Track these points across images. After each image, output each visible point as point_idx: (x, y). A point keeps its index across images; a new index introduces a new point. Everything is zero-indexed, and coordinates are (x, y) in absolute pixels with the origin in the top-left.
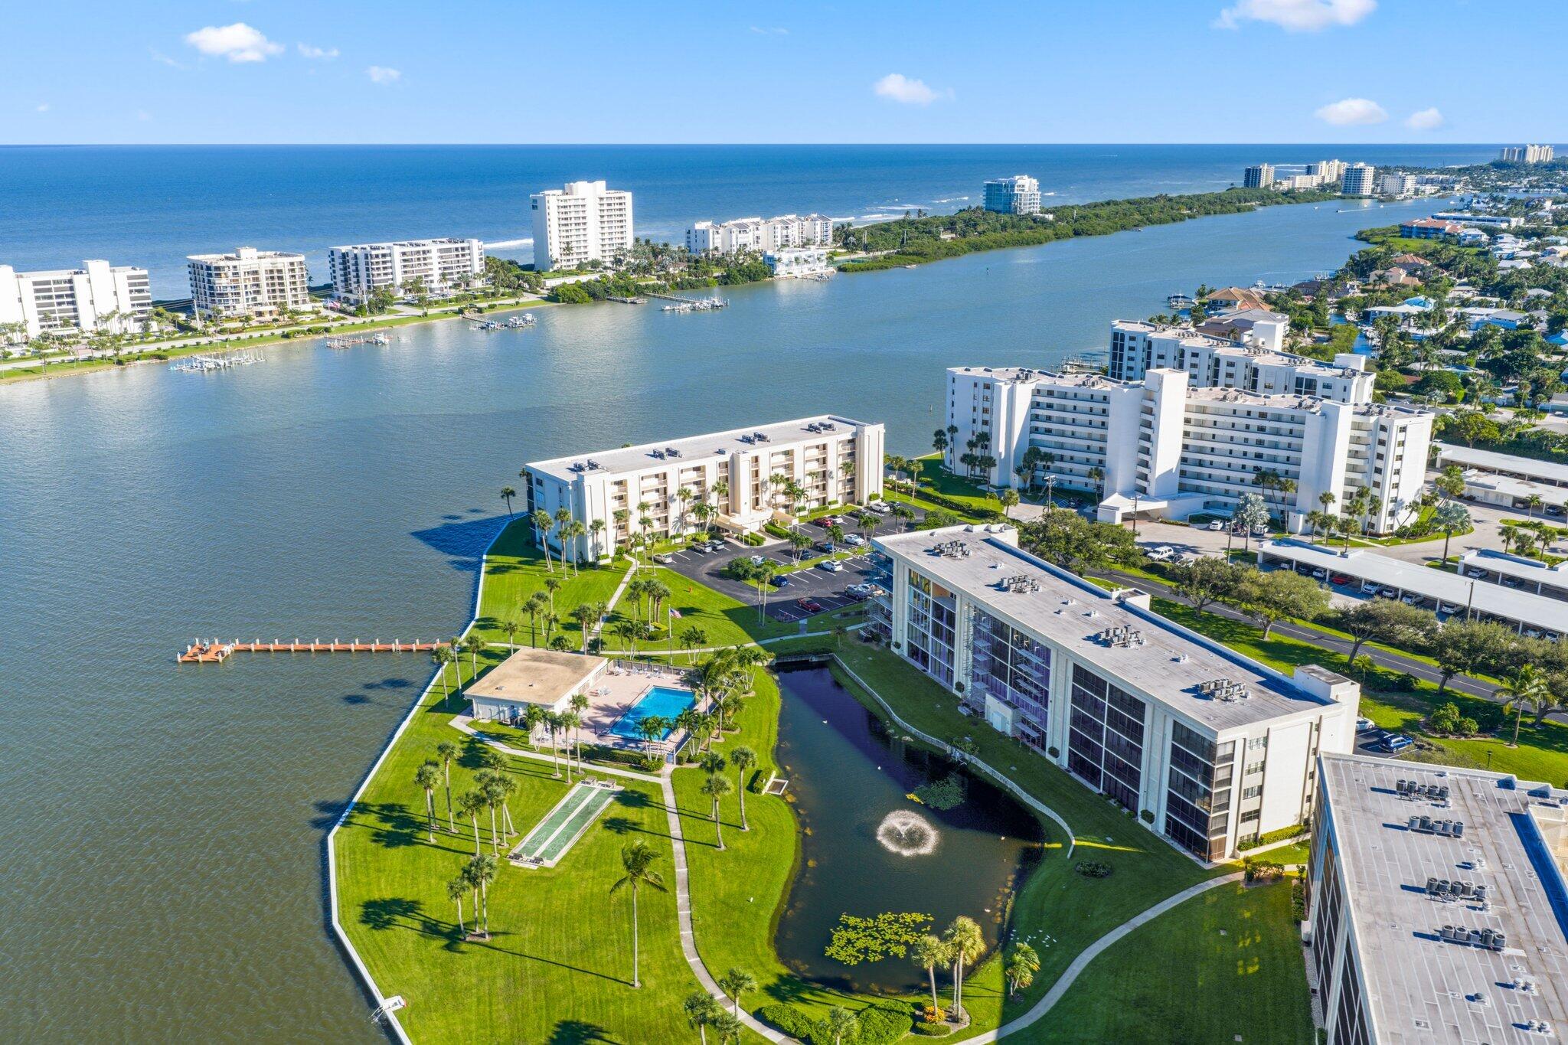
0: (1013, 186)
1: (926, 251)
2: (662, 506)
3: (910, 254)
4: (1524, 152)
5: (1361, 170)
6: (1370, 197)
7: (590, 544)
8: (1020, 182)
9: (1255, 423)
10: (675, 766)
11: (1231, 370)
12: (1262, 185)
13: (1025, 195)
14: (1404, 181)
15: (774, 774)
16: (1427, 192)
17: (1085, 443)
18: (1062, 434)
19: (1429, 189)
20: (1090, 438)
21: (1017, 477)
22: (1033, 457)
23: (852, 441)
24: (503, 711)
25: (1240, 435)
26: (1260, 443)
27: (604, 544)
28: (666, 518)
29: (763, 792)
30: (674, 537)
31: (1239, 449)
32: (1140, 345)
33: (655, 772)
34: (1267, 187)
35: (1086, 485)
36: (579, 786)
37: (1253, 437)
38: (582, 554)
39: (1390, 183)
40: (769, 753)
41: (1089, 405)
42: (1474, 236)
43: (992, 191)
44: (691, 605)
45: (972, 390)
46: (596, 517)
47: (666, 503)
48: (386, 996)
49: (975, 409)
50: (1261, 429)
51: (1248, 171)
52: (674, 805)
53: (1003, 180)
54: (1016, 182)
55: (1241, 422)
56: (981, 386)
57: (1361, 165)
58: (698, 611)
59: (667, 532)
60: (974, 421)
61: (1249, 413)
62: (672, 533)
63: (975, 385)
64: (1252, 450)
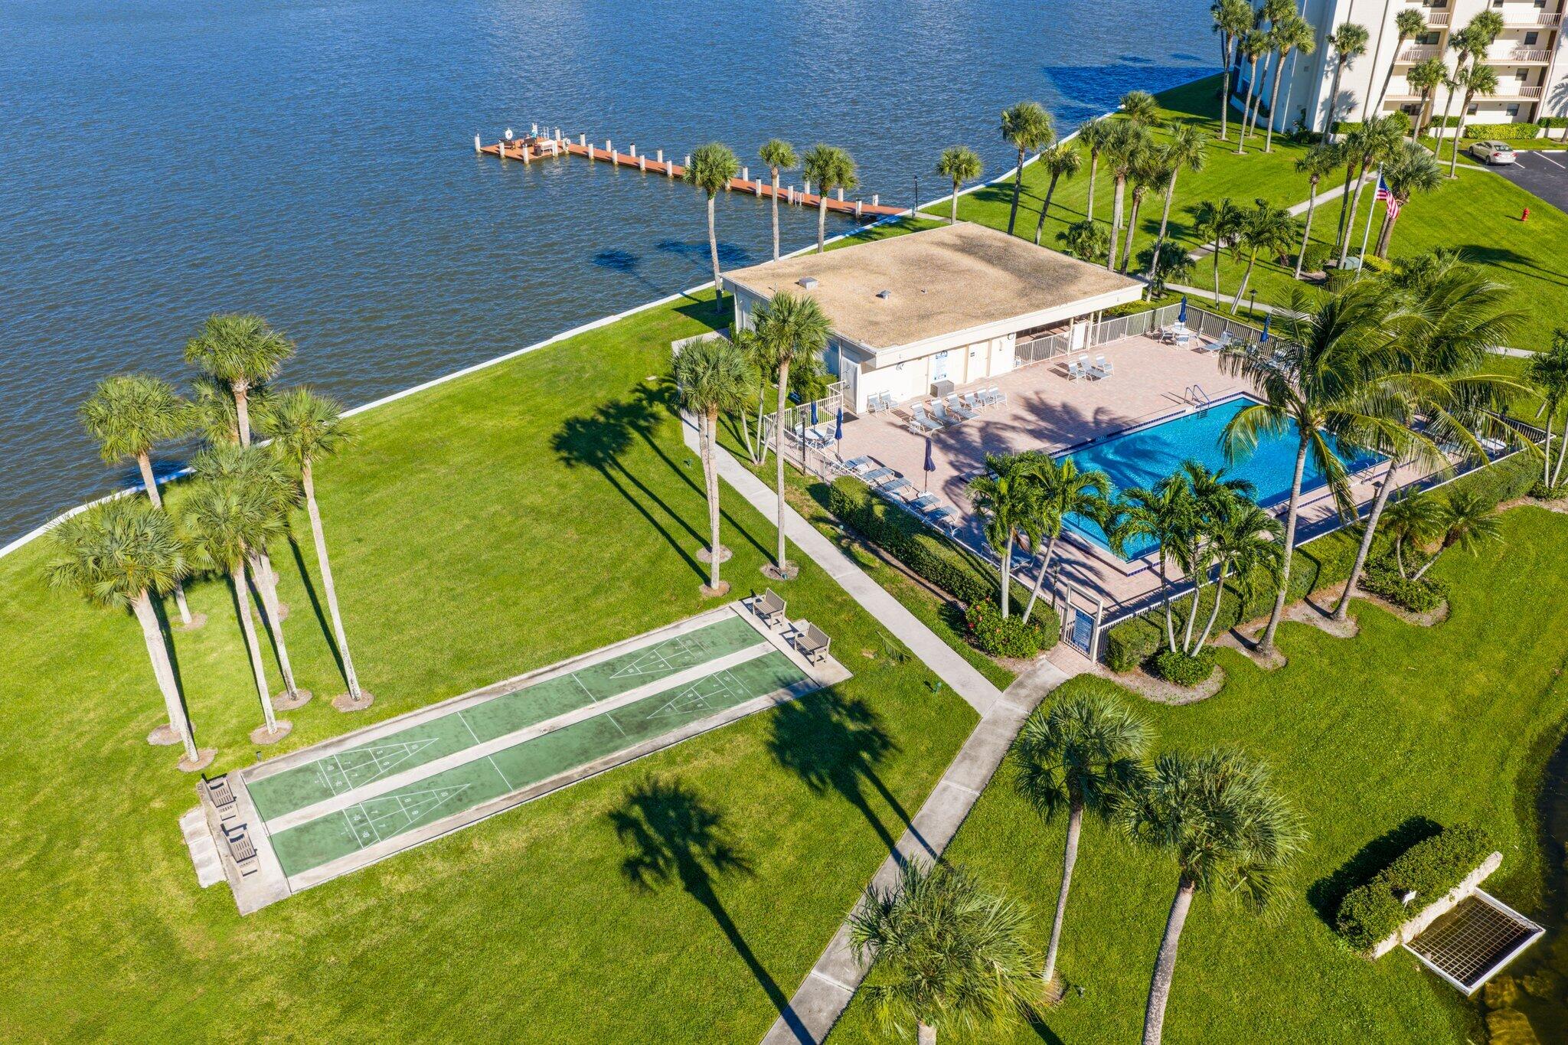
2: (1543, 40)
7: (1325, 91)
10: (1091, 665)
15: (1492, 864)
27: (1359, 97)
28: (1544, 71)
29: (1383, 948)
30: (1548, 123)
33: (1002, 663)
36: (734, 611)
38: (1304, 115)
40: (1519, 753)
44: (1506, 245)
46: (1355, 21)
47: (1553, 34)
52: (937, 838)
58: (1518, 259)
59: (1534, 106)
62: (1544, 111)
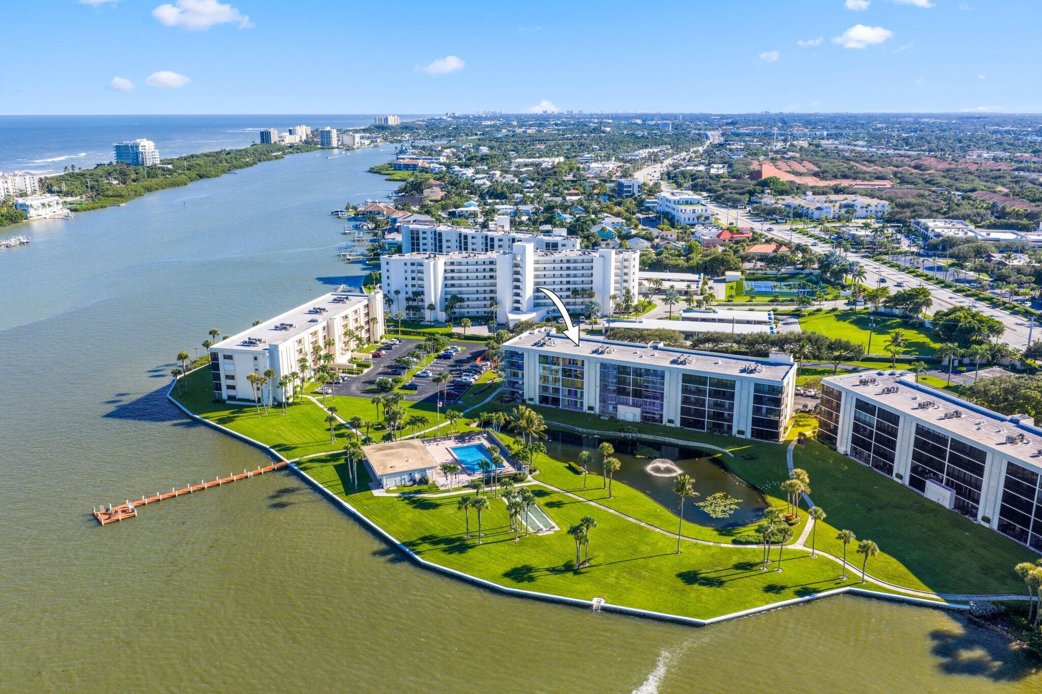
0: (137, 147)
1: (123, 193)
3: (111, 196)
4: (386, 120)
5: (329, 132)
6: (338, 148)
8: (142, 144)
9: (565, 265)
10: (530, 475)
11: (501, 243)
12: (272, 142)
13: (149, 153)
14: (354, 138)
16: (366, 144)
17: (475, 289)
18: (460, 286)
19: (367, 142)
20: (478, 286)
21: (444, 314)
22: (452, 301)
23: (367, 306)
24: (404, 479)
25: (558, 273)
26: (568, 276)
31: (557, 280)
32: (429, 236)
33: (527, 480)
34: (275, 143)
35: (478, 312)
37: (565, 273)
39: (347, 139)
41: (476, 267)
42: (439, 168)
43: (121, 151)
45: (403, 268)
48: (591, 600)
49: (406, 279)
50: (568, 268)
51: (262, 133)
52: (560, 490)
53: (129, 143)
54: (139, 144)
55: (557, 266)
56: (409, 264)
57: (328, 129)
60: (406, 286)
61: (561, 261)
63: (406, 264)
64: (565, 280)
